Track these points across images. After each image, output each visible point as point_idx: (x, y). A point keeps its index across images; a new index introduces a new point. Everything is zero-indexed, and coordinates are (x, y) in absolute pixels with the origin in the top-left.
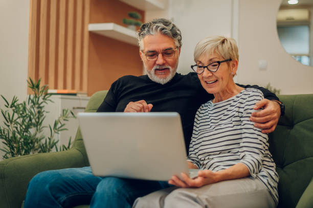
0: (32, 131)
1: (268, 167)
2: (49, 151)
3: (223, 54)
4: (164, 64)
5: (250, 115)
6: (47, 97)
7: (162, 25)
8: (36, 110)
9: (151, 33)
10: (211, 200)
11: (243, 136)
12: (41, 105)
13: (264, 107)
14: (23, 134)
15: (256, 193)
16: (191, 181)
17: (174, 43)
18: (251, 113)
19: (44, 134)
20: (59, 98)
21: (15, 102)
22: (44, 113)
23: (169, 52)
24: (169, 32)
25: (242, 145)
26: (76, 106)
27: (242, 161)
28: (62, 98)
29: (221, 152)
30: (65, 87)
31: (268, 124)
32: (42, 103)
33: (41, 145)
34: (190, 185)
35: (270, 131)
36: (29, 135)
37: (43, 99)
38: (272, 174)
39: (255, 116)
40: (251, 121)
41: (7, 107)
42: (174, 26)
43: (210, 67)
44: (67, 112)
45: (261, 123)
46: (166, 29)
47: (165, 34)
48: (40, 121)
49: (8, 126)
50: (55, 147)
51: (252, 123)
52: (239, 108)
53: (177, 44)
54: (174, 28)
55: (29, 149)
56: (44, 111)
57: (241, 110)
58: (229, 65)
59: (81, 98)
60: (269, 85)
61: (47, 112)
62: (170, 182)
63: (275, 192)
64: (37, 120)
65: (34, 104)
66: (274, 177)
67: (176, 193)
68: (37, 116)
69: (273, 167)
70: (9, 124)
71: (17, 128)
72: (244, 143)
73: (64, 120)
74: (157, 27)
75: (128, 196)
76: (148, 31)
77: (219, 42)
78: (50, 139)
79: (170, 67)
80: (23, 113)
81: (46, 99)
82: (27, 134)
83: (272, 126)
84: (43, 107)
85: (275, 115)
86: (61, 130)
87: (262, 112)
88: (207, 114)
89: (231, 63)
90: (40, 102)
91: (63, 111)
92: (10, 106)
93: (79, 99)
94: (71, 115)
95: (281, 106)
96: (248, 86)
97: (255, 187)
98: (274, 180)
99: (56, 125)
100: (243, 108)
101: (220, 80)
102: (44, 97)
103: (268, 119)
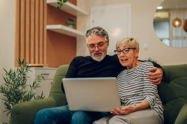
0: (20, 88)
1: (158, 104)
2: (30, 99)
3: (131, 45)
4: (98, 51)
5: (147, 75)
6: (28, 68)
7: (97, 30)
8: (22, 76)
9: (91, 35)
10: (132, 121)
11: (145, 87)
12: (25, 73)
13: (154, 71)
14: (15, 90)
15: (154, 117)
16: (122, 112)
17: (104, 39)
18: (148, 74)
19: (27, 89)
20: (34, 69)
21: (11, 72)
22: (27, 78)
23: (101, 44)
24: (101, 34)
25: (144, 91)
26: (43, 73)
27: (145, 100)
28: (35, 69)
29: (133, 95)
30: (35, 63)
31: (157, 80)
32: (25, 72)
33: (26, 95)
34: (121, 113)
35: (158, 84)
36: (18, 91)
37: (26, 70)
38: (161, 107)
39: (150, 76)
40: (148, 79)
41: (7, 75)
42: (104, 30)
43: (124, 51)
44: (40, 77)
45: (153, 79)
46: (99, 32)
47: (99, 35)
48: (24, 82)
49: (8, 86)
50: (33, 96)
51: (148, 80)
52: (142, 72)
53: (106, 39)
54: (104, 32)
55: (18, 99)
56: (26, 77)
57: (143, 73)
58: (134, 51)
59: (46, 68)
60: (150, 58)
61: (28, 77)
62: (111, 112)
63: (162, 116)
64: (23, 82)
65: (21, 73)
66: (161, 108)
67: (115, 118)
68: (23, 79)
69: (160, 103)
70: (8, 84)
71: (11, 87)
72: (145, 90)
73: (39, 81)
74: (94, 31)
75: (89, 120)
76: (90, 34)
77: (129, 39)
78: (30, 92)
79: (102, 52)
80: (14, 78)
81: (27, 70)
82: (17, 90)
83: (159, 81)
84: (26, 74)
85: (161, 76)
86: (37, 87)
87: (153, 74)
88: (124, 75)
89: (135, 50)
90: (24, 72)
91: (38, 76)
92: (8, 74)
93: (45, 69)
94: (42, 78)
95: (163, 71)
96: (145, 61)
97: (153, 114)
98: (161, 110)
99: (34, 84)
100: (144, 72)
101: (129, 59)
102: (27, 68)
103: (157, 77)
